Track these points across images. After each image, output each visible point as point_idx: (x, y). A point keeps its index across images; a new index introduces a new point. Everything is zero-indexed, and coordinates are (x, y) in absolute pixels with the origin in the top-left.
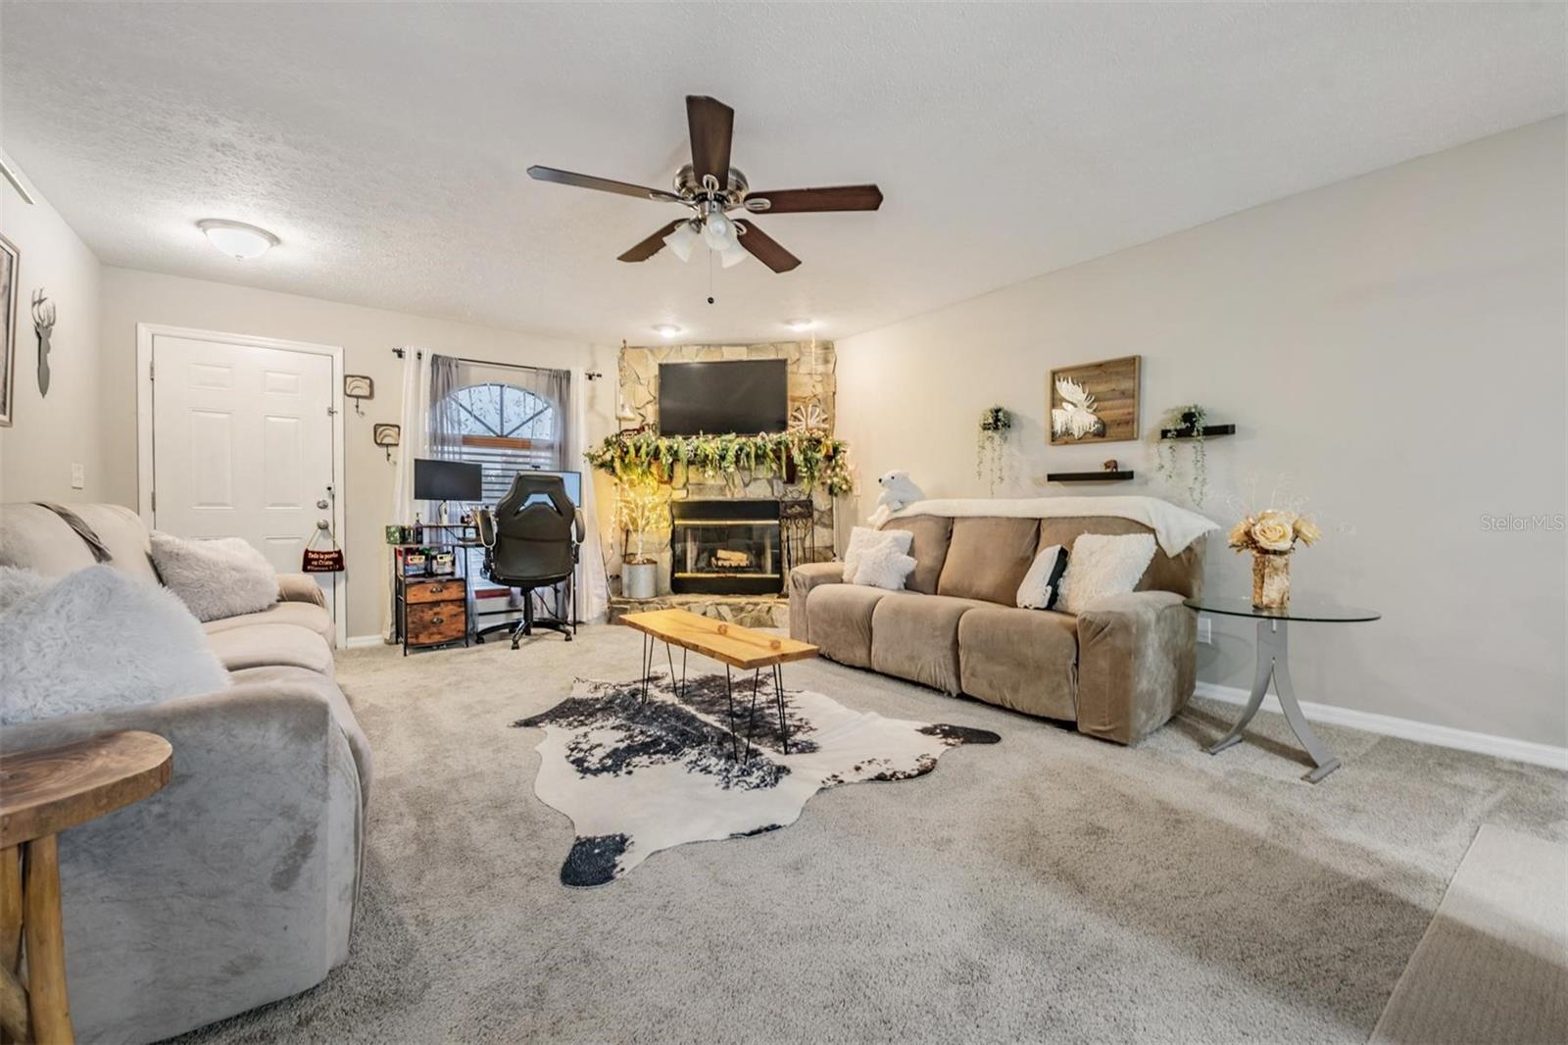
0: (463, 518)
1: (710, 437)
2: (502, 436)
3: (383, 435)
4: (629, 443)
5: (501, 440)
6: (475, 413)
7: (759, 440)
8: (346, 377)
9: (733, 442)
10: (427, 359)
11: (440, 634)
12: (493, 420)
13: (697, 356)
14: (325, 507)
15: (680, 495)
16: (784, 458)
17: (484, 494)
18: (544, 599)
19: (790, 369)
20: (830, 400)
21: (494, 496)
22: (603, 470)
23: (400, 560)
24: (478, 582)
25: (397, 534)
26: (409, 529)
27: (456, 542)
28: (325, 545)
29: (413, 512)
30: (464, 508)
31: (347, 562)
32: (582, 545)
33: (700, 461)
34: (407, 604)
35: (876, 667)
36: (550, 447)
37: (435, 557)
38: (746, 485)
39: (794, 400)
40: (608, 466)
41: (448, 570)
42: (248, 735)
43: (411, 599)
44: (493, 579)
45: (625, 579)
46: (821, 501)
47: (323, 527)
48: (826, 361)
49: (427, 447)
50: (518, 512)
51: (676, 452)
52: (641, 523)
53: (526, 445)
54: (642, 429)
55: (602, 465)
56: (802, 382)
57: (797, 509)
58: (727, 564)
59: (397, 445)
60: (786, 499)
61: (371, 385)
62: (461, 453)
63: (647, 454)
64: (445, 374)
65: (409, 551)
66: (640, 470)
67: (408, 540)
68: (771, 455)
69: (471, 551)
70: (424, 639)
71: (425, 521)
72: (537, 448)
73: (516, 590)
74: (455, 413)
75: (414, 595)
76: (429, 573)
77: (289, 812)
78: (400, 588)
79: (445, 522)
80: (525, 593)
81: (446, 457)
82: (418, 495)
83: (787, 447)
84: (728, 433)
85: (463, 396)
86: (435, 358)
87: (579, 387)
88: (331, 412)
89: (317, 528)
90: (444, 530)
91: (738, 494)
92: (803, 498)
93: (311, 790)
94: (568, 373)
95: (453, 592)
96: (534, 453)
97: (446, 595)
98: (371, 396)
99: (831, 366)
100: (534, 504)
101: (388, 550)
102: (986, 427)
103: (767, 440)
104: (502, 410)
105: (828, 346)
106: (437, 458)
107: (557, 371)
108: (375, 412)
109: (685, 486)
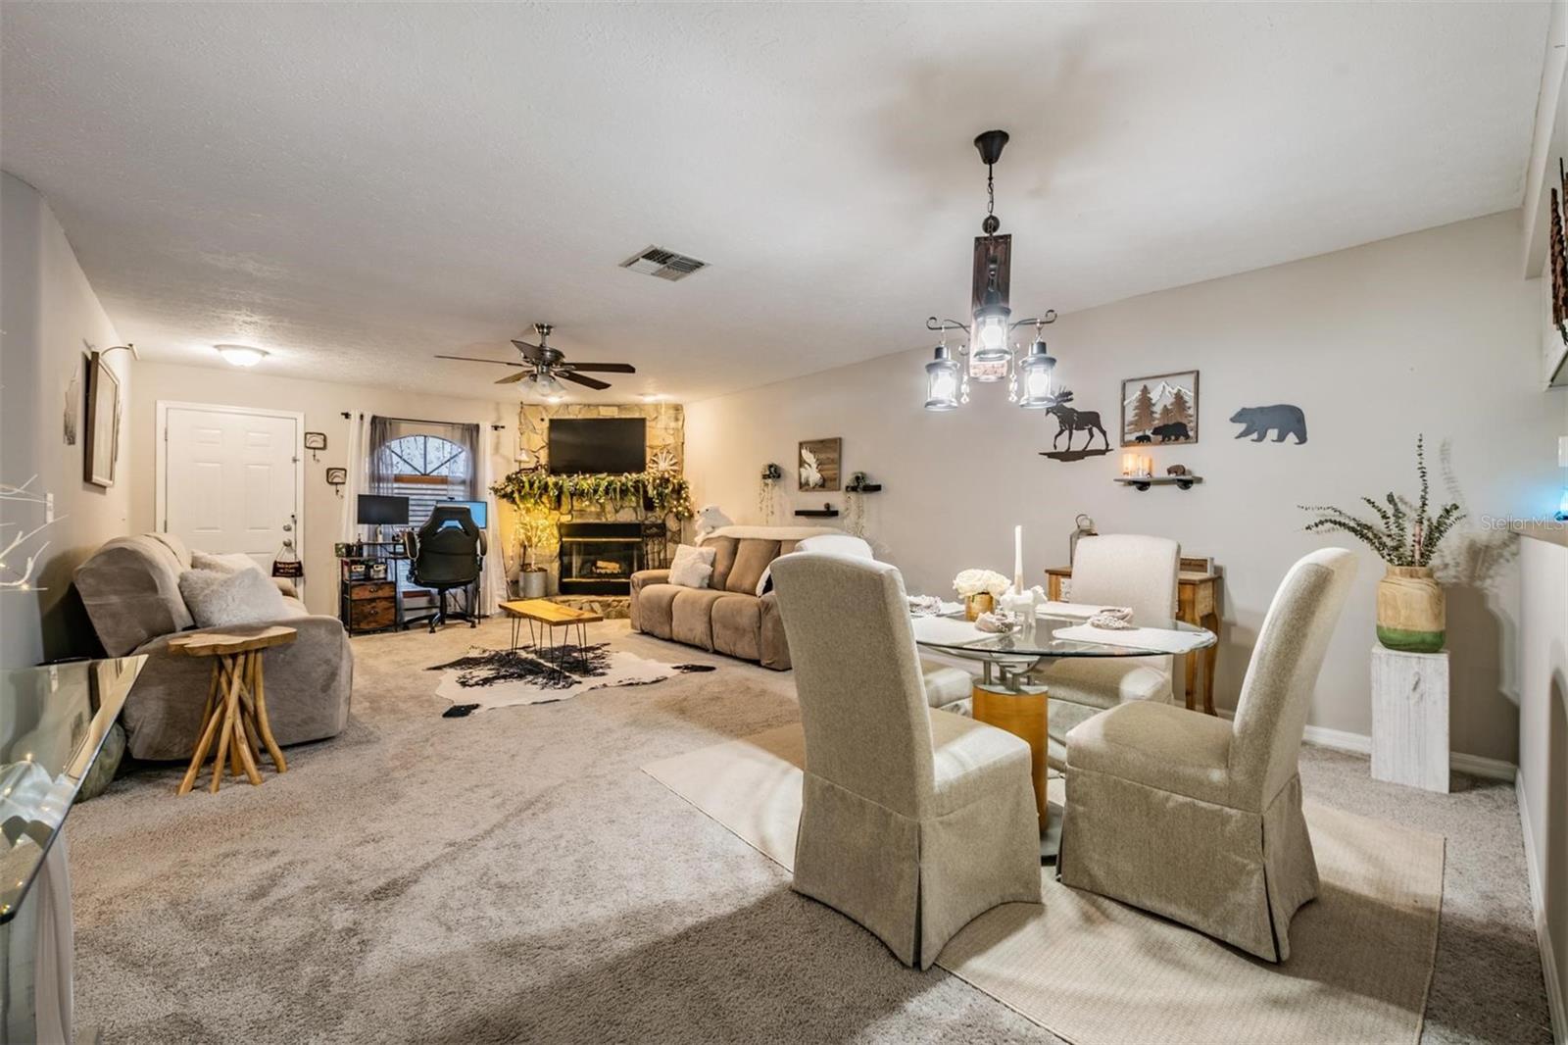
0: (393, 537)
1: (588, 476)
2: (425, 475)
3: (334, 477)
4: (524, 479)
5: (424, 478)
6: (405, 457)
7: (623, 479)
8: (306, 434)
9: (604, 479)
10: (368, 420)
11: (376, 622)
12: (419, 463)
13: (580, 412)
14: (289, 529)
15: (566, 519)
16: (641, 493)
17: (410, 519)
18: (457, 596)
19: (648, 424)
20: (680, 449)
21: (418, 520)
22: (505, 500)
23: (346, 568)
24: (405, 586)
25: (344, 550)
26: (354, 545)
27: (388, 555)
28: (289, 558)
29: (354, 532)
30: (397, 529)
31: (305, 571)
32: (484, 557)
33: (580, 494)
34: (352, 601)
35: (675, 638)
36: (463, 482)
37: (372, 567)
38: (617, 511)
39: (651, 447)
40: (509, 497)
41: (382, 575)
42: (314, 631)
43: (355, 597)
44: (417, 582)
45: (521, 584)
46: (672, 524)
47: (288, 545)
48: (677, 419)
49: (367, 485)
50: (436, 534)
51: (562, 486)
52: (535, 540)
53: (444, 481)
54: (536, 468)
55: (505, 496)
56: (657, 435)
57: (655, 530)
58: (603, 571)
59: (344, 483)
60: (646, 522)
61: (325, 440)
62: (393, 489)
63: (539, 488)
64: (381, 430)
65: (354, 562)
66: (532, 501)
67: (350, 554)
68: (632, 490)
69: (399, 562)
70: (364, 626)
71: (364, 539)
72: (453, 484)
73: (434, 591)
74: (388, 458)
75: (358, 594)
76: (367, 578)
77: (327, 662)
78: (345, 588)
79: (380, 540)
80: (441, 593)
81: (383, 493)
82: (361, 521)
83: (645, 487)
84: (601, 472)
85: (395, 444)
86: (374, 418)
87: (487, 437)
88: (295, 460)
89: (282, 545)
90: (379, 547)
91: (610, 518)
92: (659, 521)
93: (335, 655)
94: (478, 426)
95: (386, 592)
96: (450, 487)
97: (380, 594)
98: (324, 447)
99: (680, 423)
100: (448, 527)
101: (336, 562)
102: (765, 477)
103: (629, 478)
104: (425, 454)
105: (678, 408)
106: (375, 493)
107: (469, 425)
108: (327, 459)
109: (570, 512)
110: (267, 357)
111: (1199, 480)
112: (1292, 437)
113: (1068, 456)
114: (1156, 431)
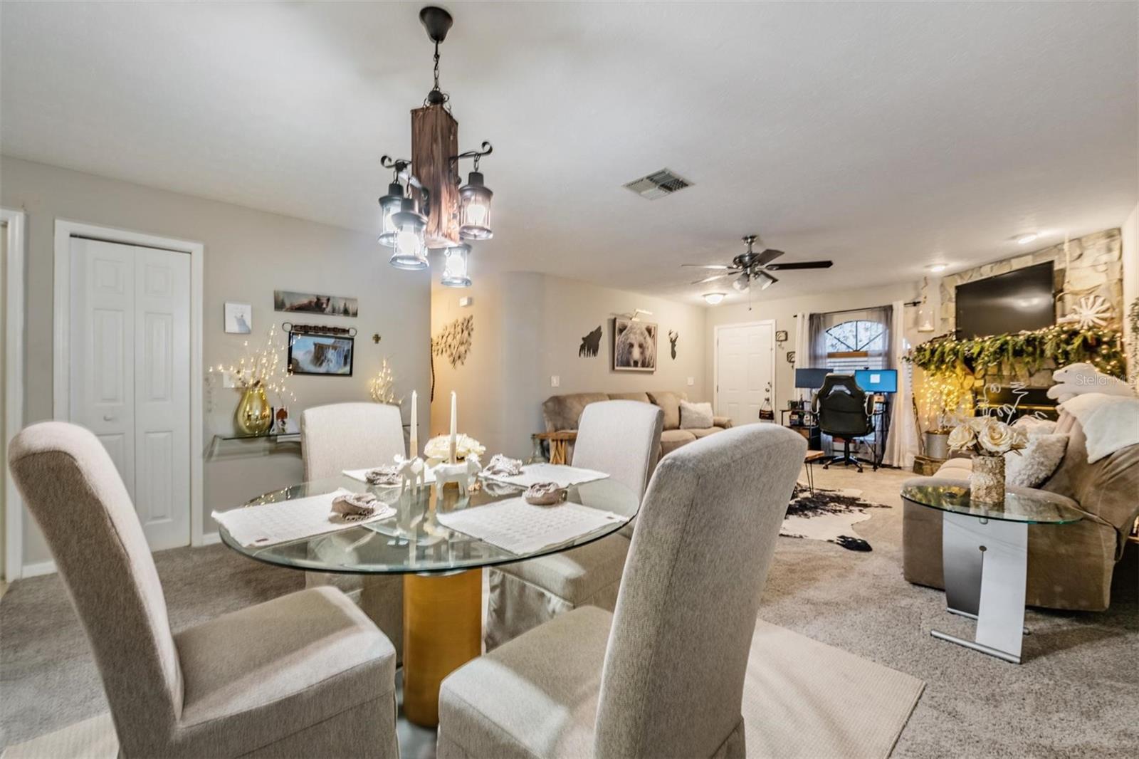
2: (856, 351)
5: (855, 353)
6: (842, 340)
8: (777, 333)
10: (807, 317)
12: (851, 342)
13: (991, 271)
14: (768, 391)
20: (1115, 289)
23: (788, 417)
25: (791, 405)
26: (797, 402)
28: (768, 408)
31: (775, 416)
36: (880, 355)
37: (803, 417)
38: (1031, 375)
41: (812, 423)
47: (768, 400)
48: (1109, 250)
51: (958, 351)
53: (867, 354)
59: (794, 362)
61: (786, 334)
62: (827, 363)
64: (818, 322)
67: (796, 408)
71: (803, 398)
72: (872, 356)
76: (801, 425)
82: (798, 385)
85: (832, 331)
86: (811, 316)
87: (901, 315)
88: (771, 349)
89: (765, 400)
94: (891, 307)
98: (786, 339)
99: (1116, 253)
100: (835, 391)
101: (788, 412)
104: (856, 335)
105: (1113, 234)
106: (812, 367)
107: (884, 307)
108: (788, 346)
109: (983, 377)
110: (724, 296)
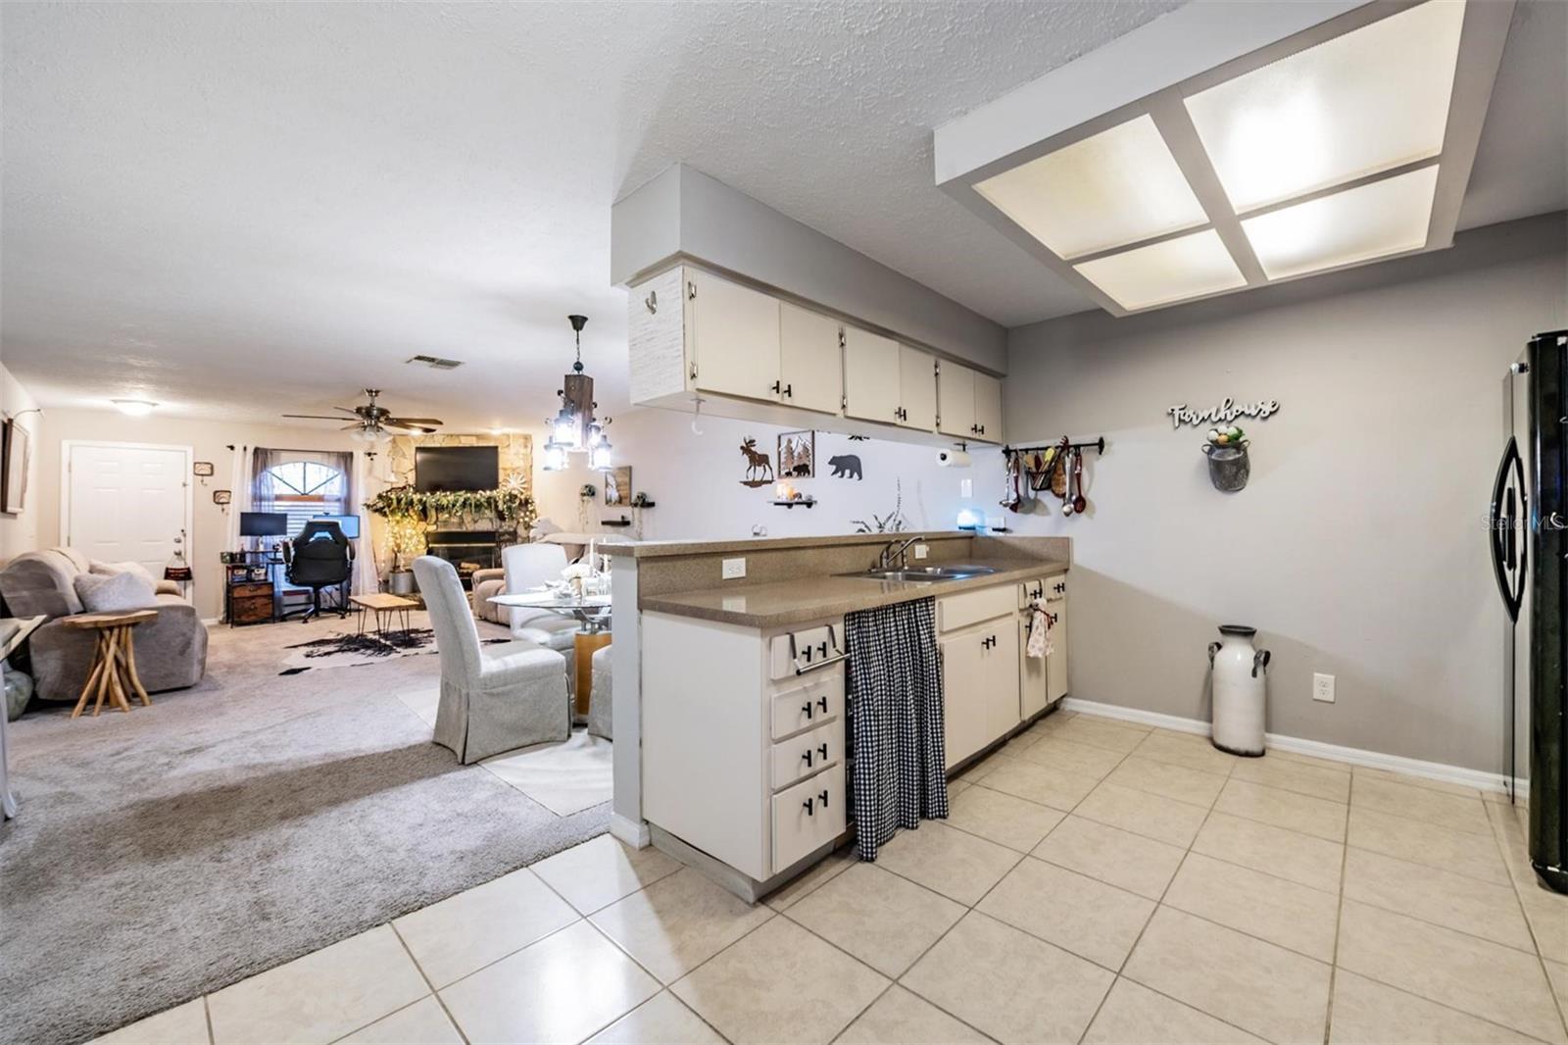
0: (274, 547)
1: (448, 493)
2: (305, 494)
3: (219, 497)
4: (393, 496)
5: (304, 497)
6: (286, 480)
7: (478, 496)
8: (195, 463)
9: (462, 495)
10: (250, 451)
11: (255, 615)
12: (298, 484)
13: (444, 441)
14: (179, 541)
15: (432, 528)
16: (493, 506)
17: (288, 531)
18: (330, 593)
19: (499, 449)
20: (528, 471)
21: (295, 529)
22: (377, 514)
23: (230, 572)
24: (283, 585)
25: (228, 558)
26: (236, 554)
27: (269, 561)
28: (179, 565)
29: (238, 543)
30: (277, 539)
31: (194, 575)
32: (355, 561)
33: (440, 508)
34: (234, 598)
35: (500, 621)
36: (339, 500)
37: (253, 571)
38: (476, 522)
39: (505, 469)
40: (380, 511)
41: (262, 577)
43: (236, 595)
44: (292, 582)
45: (391, 582)
46: (521, 531)
47: (178, 554)
48: (526, 447)
49: (250, 503)
50: (308, 543)
51: (425, 502)
52: (403, 546)
53: (321, 499)
54: (405, 488)
55: (376, 511)
56: (507, 460)
57: (507, 537)
58: (465, 571)
59: (228, 503)
60: (501, 530)
61: (212, 468)
62: (273, 506)
63: (406, 504)
64: (262, 458)
65: (239, 568)
66: (400, 514)
67: (234, 561)
68: (486, 504)
69: (277, 566)
70: (244, 619)
71: (247, 548)
72: (328, 501)
73: (310, 589)
74: (269, 481)
76: (249, 579)
78: (230, 588)
79: (261, 548)
80: (317, 591)
81: (264, 510)
82: (243, 533)
83: (496, 502)
84: (460, 490)
85: (275, 470)
86: (256, 450)
87: (360, 462)
88: (185, 485)
89: (173, 554)
90: (261, 555)
91: (469, 527)
92: (512, 530)
94: (351, 454)
95: (265, 591)
96: (327, 504)
97: (259, 592)
98: (212, 474)
99: (529, 449)
100: (317, 539)
101: (221, 568)
102: (583, 495)
103: (482, 495)
104: (305, 477)
105: (527, 438)
106: (256, 510)
107: (343, 453)
108: (215, 483)
109: (435, 523)
110: (156, 407)
111: (816, 502)
112: (856, 475)
113: (754, 484)
114: (795, 469)
